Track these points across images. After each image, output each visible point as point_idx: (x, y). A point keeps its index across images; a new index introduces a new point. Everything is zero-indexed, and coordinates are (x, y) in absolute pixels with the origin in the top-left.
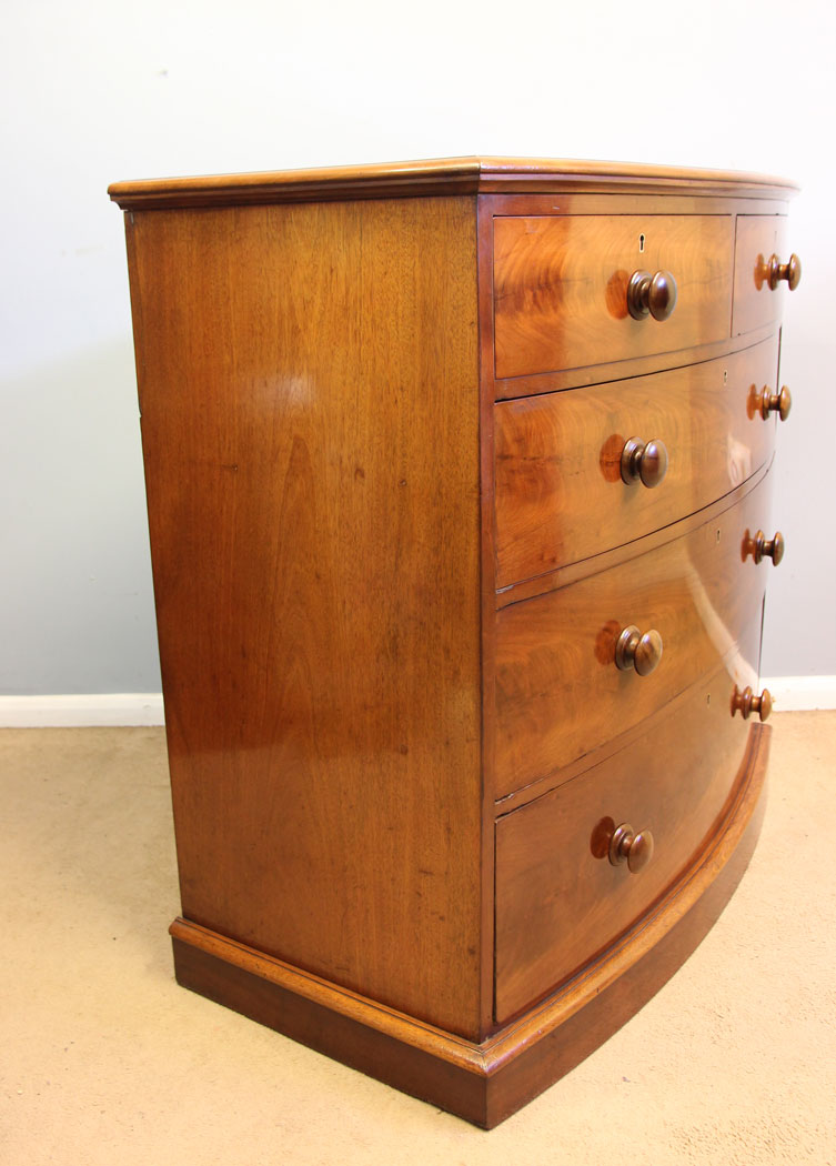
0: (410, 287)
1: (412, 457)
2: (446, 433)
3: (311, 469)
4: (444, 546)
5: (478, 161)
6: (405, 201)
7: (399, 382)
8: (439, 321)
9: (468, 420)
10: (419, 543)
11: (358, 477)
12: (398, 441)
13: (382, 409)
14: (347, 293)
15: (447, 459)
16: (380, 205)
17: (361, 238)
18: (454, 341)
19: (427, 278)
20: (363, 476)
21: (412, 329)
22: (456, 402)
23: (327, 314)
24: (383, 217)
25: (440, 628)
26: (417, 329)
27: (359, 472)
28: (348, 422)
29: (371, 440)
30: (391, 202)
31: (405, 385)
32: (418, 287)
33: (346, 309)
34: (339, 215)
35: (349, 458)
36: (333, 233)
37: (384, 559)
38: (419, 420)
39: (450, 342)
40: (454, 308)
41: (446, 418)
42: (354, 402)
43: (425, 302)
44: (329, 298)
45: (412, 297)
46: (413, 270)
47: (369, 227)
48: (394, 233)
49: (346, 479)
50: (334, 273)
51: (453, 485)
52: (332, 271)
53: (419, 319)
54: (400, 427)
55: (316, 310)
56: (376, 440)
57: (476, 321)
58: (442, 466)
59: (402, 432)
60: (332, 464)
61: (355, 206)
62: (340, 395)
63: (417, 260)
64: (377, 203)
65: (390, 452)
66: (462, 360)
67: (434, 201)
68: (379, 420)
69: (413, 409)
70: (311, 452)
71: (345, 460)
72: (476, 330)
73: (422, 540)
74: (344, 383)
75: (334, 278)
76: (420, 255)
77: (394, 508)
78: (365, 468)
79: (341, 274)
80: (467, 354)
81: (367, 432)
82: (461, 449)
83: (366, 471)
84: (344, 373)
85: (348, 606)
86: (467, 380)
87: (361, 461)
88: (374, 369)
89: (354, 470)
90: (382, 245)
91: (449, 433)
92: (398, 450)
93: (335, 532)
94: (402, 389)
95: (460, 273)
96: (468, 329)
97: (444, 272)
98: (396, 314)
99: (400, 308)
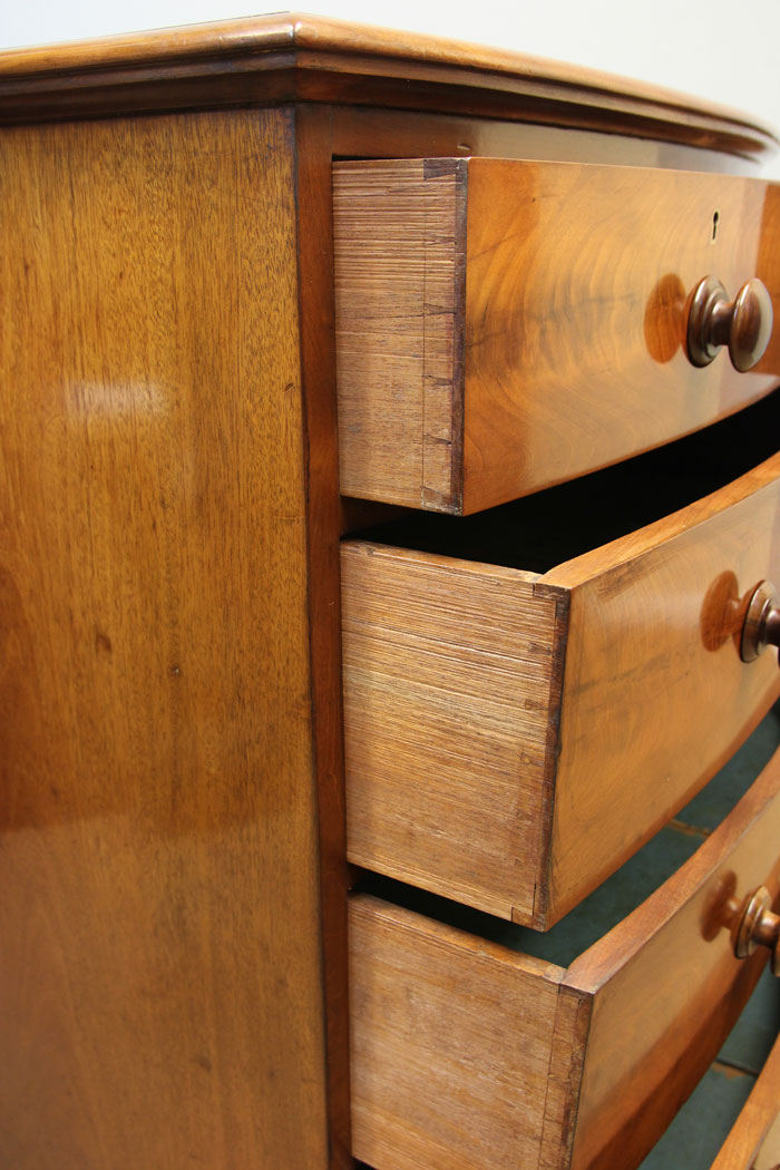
0: (168, 307)
1: (188, 630)
2: (246, 593)
3: (26, 622)
4: (251, 788)
5: (292, 21)
6: (150, 122)
7: (158, 491)
8: (225, 377)
9: (286, 575)
10: (208, 774)
11: (101, 647)
12: (163, 598)
13: (131, 537)
14: (56, 314)
15: (251, 643)
16: (104, 132)
17: (72, 204)
18: (254, 420)
19: (199, 286)
20: (108, 647)
21: (176, 390)
22: (263, 540)
23: (26, 353)
24: (109, 157)
25: (251, 913)
26: (185, 392)
27: (103, 642)
28: (77, 554)
29: (117, 587)
30: (122, 126)
31: (168, 496)
32: (181, 308)
33: (57, 344)
34: (29, 152)
35: (84, 614)
36: (23, 192)
37: (154, 789)
38: (196, 563)
39: (248, 419)
40: (254, 353)
41: (246, 567)
42: (83, 517)
43: (197, 338)
44: (27, 320)
45: (172, 327)
46: (171, 270)
47: (84, 178)
48: (132, 192)
49: (81, 647)
50: (31, 272)
51: (263, 689)
52: (27, 268)
53: (186, 371)
54: (163, 572)
55: (8, 343)
56: (125, 589)
57: (297, 382)
58: (241, 652)
59: (169, 581)
60: (58, 620)
61: (58, 136)
62: (59, 504)
63: (178, 248)
64: (96, 127)
65: (150, 615)
66: (273, 459)
67: (205, 121)
68: (128, 554)
69: (184, 543)
70: (24, 594)
71: (78, 616)
72: (297, 400)
73: (213, 770)
74: (65, 483)
75: (32, 283)
76: (184, 241)
77: (163, 710)
78: (112, 634)
79: (43, 273)
80: (281, 449)
81: (108, 573)
82: (274, 628)
83: (113, 641)
84: (62, 463)
85: (104, 846)
86: (282, 499)
87: (103, 621)
88: (113, 463)
89: (93, 636)
90: (111, 218)
91: (252, 596)
92: (163, 612)
93: (74, 730)
94: (163, 503)
95: (263, 280)
96: (281, 396)
97: (230, 278)
98: (145, 359)
99: (151, 348)
